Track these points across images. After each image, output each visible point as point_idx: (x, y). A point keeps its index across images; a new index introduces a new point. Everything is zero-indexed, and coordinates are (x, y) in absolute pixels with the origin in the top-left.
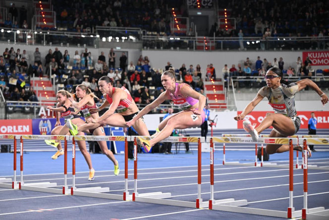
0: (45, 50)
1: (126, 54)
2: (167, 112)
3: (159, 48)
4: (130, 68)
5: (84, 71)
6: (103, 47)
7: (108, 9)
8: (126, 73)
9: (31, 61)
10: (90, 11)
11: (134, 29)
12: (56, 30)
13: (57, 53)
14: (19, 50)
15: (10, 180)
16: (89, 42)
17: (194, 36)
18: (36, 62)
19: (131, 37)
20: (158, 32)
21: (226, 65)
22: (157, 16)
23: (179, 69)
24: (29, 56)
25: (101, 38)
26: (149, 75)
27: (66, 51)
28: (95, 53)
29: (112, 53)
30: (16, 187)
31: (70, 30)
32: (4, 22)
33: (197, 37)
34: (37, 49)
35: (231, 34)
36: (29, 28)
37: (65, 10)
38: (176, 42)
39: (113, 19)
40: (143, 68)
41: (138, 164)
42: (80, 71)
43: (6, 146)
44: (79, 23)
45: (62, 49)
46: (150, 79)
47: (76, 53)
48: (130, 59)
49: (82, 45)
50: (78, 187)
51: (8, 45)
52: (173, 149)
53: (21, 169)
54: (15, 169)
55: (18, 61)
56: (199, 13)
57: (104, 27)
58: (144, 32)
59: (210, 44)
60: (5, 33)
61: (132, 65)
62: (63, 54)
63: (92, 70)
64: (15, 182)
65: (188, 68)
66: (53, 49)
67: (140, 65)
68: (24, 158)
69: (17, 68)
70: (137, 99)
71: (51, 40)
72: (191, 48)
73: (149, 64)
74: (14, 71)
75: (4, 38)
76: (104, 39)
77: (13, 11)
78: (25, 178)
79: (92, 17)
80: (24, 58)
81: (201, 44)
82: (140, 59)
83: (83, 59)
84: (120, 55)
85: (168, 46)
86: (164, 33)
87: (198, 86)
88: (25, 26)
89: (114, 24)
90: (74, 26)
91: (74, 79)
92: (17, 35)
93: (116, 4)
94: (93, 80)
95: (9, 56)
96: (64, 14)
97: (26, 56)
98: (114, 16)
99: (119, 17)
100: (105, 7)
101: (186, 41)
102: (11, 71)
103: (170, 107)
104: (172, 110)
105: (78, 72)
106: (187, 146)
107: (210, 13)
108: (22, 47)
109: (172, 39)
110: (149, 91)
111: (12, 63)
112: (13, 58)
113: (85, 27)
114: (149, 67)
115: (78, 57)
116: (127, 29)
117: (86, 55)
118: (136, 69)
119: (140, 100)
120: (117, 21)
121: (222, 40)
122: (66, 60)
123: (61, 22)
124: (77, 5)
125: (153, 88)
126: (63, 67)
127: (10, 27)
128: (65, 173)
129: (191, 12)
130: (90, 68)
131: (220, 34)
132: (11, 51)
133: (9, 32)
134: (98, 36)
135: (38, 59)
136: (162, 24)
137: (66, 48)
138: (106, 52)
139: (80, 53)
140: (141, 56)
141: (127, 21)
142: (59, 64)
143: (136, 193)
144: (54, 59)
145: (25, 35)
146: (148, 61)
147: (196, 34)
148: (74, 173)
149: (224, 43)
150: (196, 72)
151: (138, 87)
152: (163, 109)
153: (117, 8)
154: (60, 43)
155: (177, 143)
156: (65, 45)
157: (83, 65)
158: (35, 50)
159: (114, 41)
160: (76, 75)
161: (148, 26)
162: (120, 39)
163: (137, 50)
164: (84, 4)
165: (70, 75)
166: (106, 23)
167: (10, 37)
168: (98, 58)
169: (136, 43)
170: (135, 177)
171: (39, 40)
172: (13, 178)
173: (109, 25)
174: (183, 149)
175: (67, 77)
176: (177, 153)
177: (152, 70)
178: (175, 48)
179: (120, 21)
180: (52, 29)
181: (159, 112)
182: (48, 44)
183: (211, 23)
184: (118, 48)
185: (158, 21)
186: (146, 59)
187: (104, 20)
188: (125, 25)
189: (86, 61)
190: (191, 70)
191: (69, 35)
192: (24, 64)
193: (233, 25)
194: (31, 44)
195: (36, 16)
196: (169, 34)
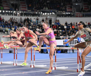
0: (23, 18)
1: (51, 19)
2: (66, 39)
3: (63, 16)
4: (53, 24)
5: (37, 25)
6: (43, 17)
7: (45, 4)
8: (51, 25)
9: (19, 22)
10: (39, 4)
11: (54, 10)
12: (27, 11)
13: (28, 19)
14: (15, 18)
15: (13, 63)
16: (39, 15)
17: (75, 12)
18: (21, 22)
19: (53, 13)
20: (62, 11)
21: (86, 22)
22: (62, 5)
23: (70, 23)
24: (18, 20)
25: (43, 13)
26: (59, 26)
27: (31, 18)
28: (41, 19)
29: (46, 19)
30: (15, 65)
31: (32, 11)
32: (10, 9)
33: (76, 13)
34: (21, 18)
35: (88, 11)
36: (18, 10)
37: (30, 4)
38: (69, 14)
39: (47, 7)
40: (57, 24)
41: (57, 57)
42: (36, 25)
43: (11, 51)
44: (35, 9)
45: (29, 18)
46: (60, 27)
47: (34, 19)
48: (53, 21)
49: (36, 16)
50: (36, 65)
51: (11, 17)
52: (68, 52)
53: (17, 59)
54: (14, 59)
55: (15, 22)
56: (77, 4)
57: (44, 10)
58: (57, 11)
59: (81, 15)
60: (10, 12)
61: (53, 23)
62: (30, 19)
63: (40, 25)
64: (15, 63)
65: (73, 23)
66: (26, 17)
67: (56, 23)
68: (17, 55)
69: (14, 24)
70: (55, 34)
71: (25, 14)
72: (74, 17)
73: (59, 22)
74: (13, 25)
75: (10, 14)
76: (44, 14)
77: (13, 5)
78: (18, 62)
79: (40, 6)
80: (16, 21)
81: (78, 15)
82: (56, 21)
83: (37, 21)
84: (49, 19)
85: (66, 16)
86: (64, 11)
87: (76, 29)
88: (17, 10)
89: (47, 8)
90: (34, 9)
91: (34, 28)
92: (14, 13)
93: (48, 2)
94: (40, 28)
95: (12, 20)
96: (30, 5)
97: (17, 20)
98: (47, 6)
99: (49, 6)
100: (44, 3)
101: (72, 14)
102: (12, 25)
103: (67, 37)
104: (67, 38)
105: (35, 25)
106: (73, 50)
107: (80, 4)
108: (16, 17)
109: (67, 13)
110: (60, 32)
111: (13, 23)
112: (13, 21)
113: (37, 10)
114: (59, 23)
115: (35, 20)
116: (51, 10)
117: (37, 19)
118: (55, 24)
119: (56, 35)
120: (48, 8)
121: (85, 13)
122: (31, 21)
123: (29, 8)
124: (34, 2)
125: (61, 30)
126: (30, 23)
127: (12, 10)
128: (31, 60)
129: (74, 4)
130: (39, 24)
131: (84, 11)
132: (12, 19)
133: (11, 12)
134: (42, 13)
135: (21, 21)
136: (63, 8)
137: (31, 17)
138: (44, 18)
139: (35, 19)
140: (56, 19)
141: (52, 7)
142: (28, 23)
143: (56, 67)
144: (27, 21)
145: (17, 13)
146: (59, 21)
147: (76, 11)
148: (34, 60)
149: (86, 14)
150: (76, 25)
151: (56, 30)
152: (64, 38)
153: (48, 3)
154: (28, 16)
155: (69, 50)
156: (30, 16)
157: (37, 23)
158: (20, 18)
159: (47, 14)
160: (34, 26)
161: (59, 9)
162: (49, 14)
163: (55, 17)
164: (37, 2)
165: (32, 26)
166: (44, 8)
167: (12, 14)
168: (41, 20)
169: (55, 15)
170: (56, 61)
171: (21, 14)
172: (14, 62)
173: (45, 9)
174: (72, 52)
175: (31, 27)
176: (70, 53)
177: (60, 24)
178: (68, 16)
179: (49, 7)
180: (26, 11)
181: (63, 39)
182: (24, 16)
183: (81, 8)
184: (49, 17)
185: (62, 7)
186: (58, 21)
187: (44, 7)
188: (51, 9)
189: (38, 21)
190: (74, 24)
191: (32, 13)
192: (17, 23)
193: (89, 8)
194: (19, 16)
195: (20, 6)
196: (66, 11)
